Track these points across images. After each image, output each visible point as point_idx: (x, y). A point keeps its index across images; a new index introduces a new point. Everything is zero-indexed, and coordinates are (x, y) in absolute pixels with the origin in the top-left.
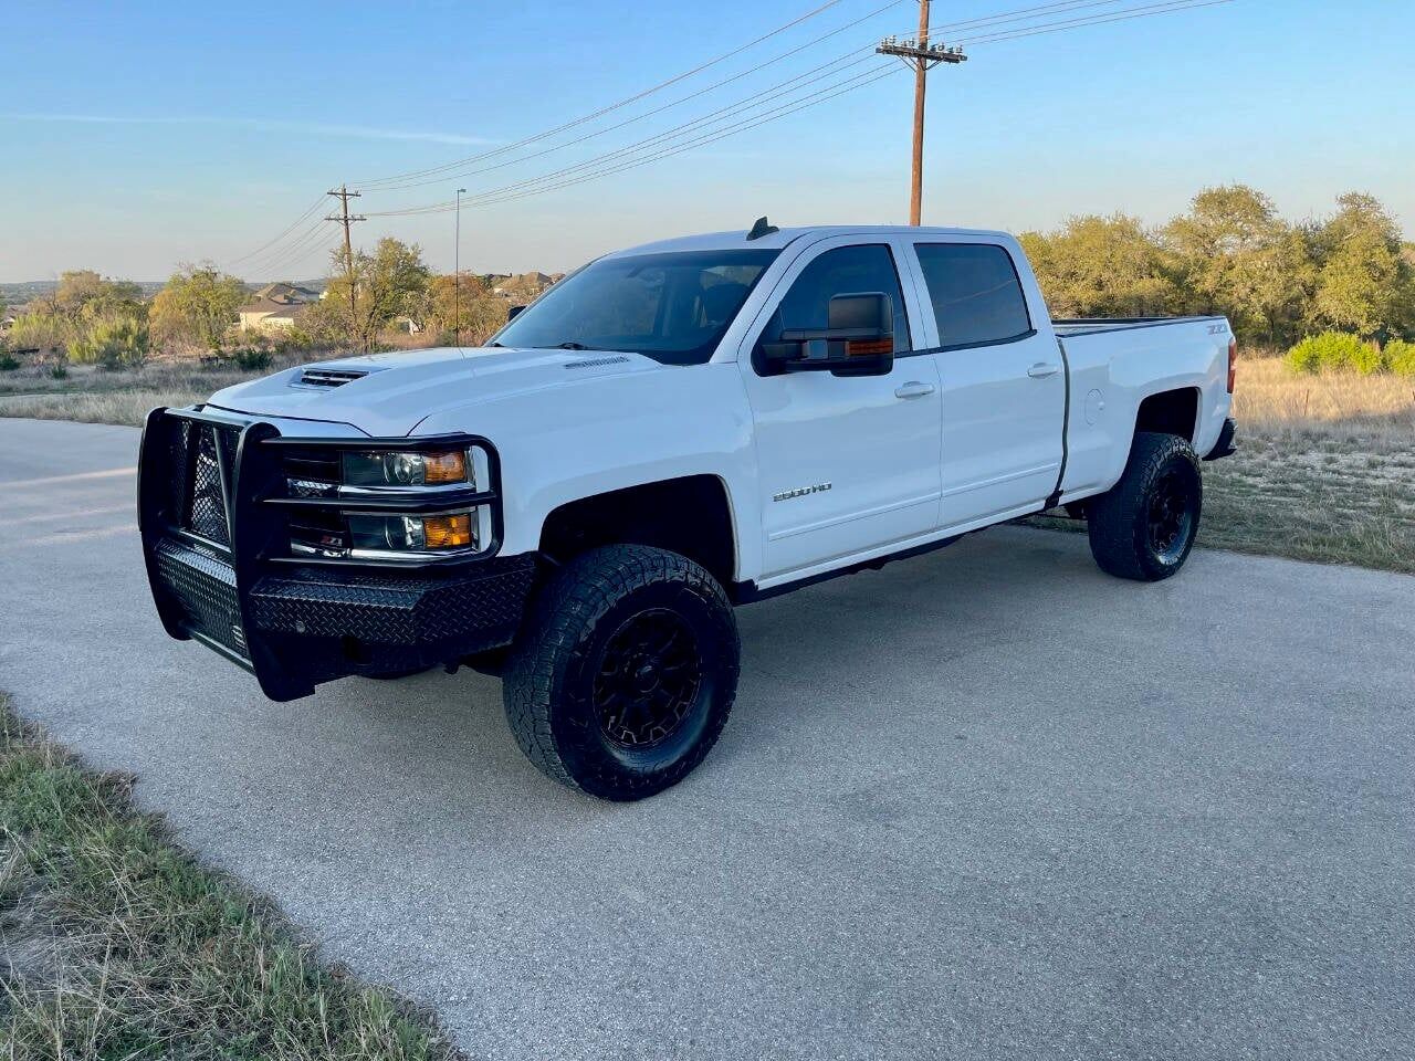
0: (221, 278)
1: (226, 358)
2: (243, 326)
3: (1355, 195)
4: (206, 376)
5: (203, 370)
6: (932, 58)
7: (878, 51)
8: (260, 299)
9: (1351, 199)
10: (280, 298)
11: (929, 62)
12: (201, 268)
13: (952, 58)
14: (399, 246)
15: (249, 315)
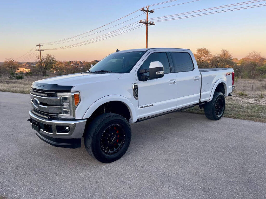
0: (14, 61)
1: (14, 77)
2: (20, 70)
3: (224, 50)
4: (10, 80)
5: (10, 79)
6: (149, 24)
7: (139, 22)
8: (23, 65)
9: (223, 51)
10: (28, 65)
11: (148, 25)
12: (11, 60)
13: (153, 24)
14: (50, 56)
15: (21, 68)
